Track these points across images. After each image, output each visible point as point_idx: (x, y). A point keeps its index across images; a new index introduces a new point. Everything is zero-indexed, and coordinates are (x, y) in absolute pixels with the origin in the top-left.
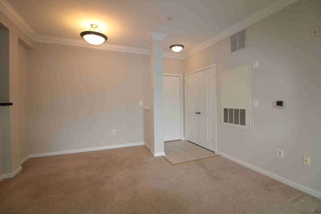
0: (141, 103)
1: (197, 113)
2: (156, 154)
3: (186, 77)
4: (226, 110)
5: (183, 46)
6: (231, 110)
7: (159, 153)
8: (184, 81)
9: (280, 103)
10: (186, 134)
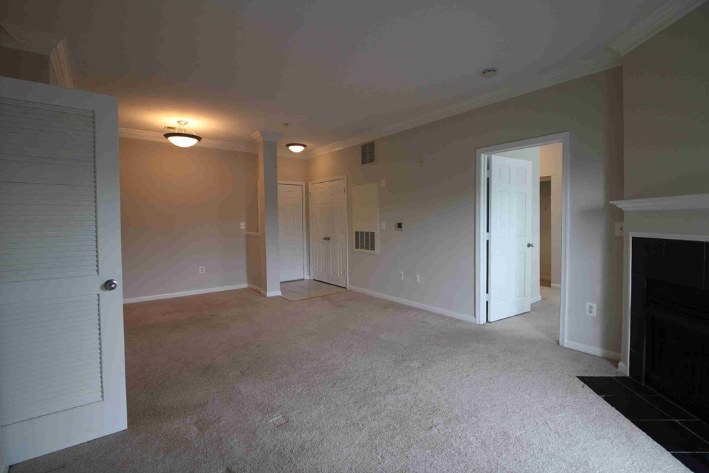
0: (243, 226)
1: (325, 239)
2: (270, 294)
3: (310, 186)
4: (357, 233)
5: (305, 146)
6: (362, 233)
7: (273, 291)
8: (307, 193)
9: (400, 225)
10: (312, 270)
